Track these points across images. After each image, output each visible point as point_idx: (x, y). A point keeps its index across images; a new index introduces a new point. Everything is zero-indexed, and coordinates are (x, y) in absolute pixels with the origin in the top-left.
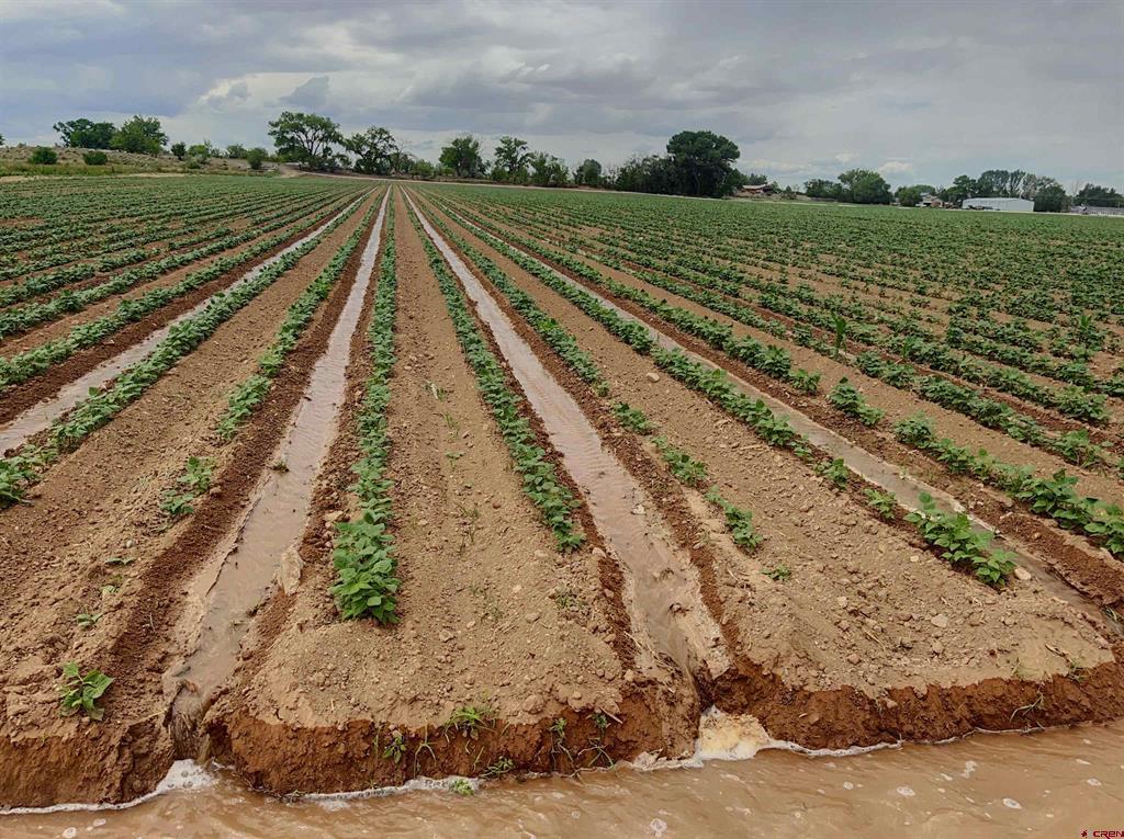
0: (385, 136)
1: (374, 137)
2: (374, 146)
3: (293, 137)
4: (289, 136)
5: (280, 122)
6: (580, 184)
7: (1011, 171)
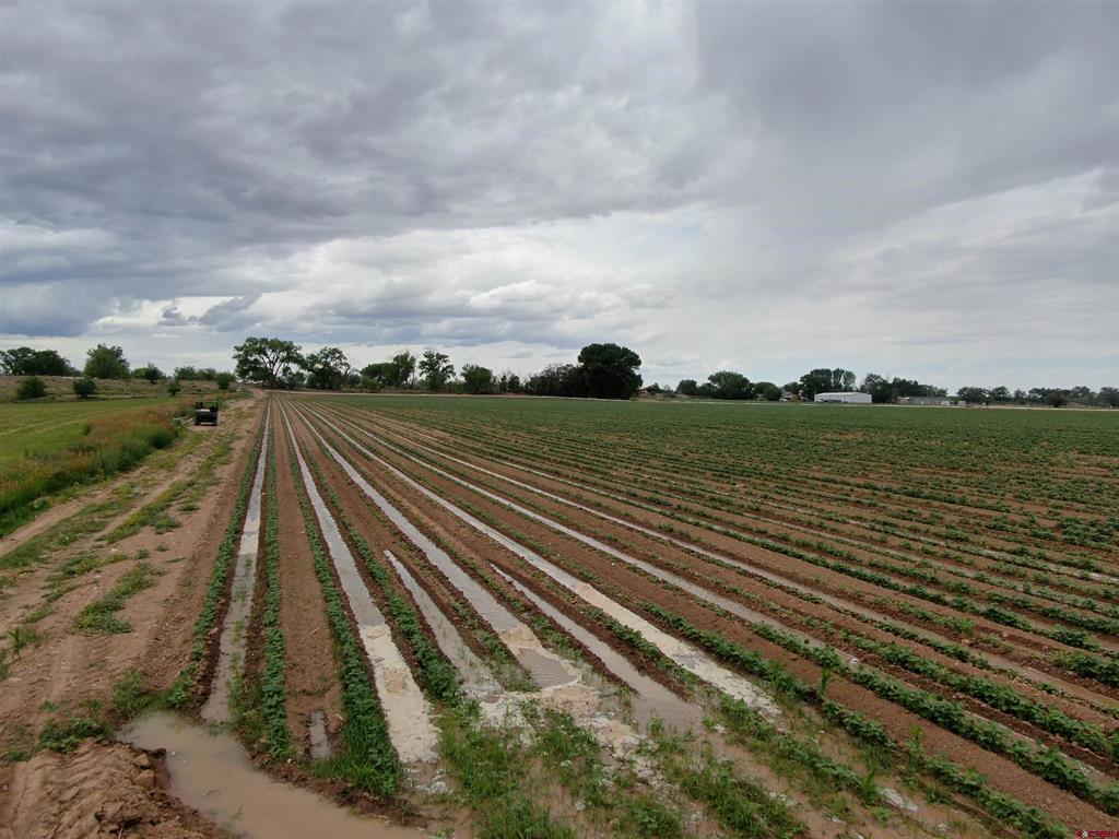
0: (337, 355)
1: (327, 356)
2: (327, 364)
3: (256, 360)
4: (252, 359)
5: (245, 346)
6: (505, 390)
7: (833, 369)
